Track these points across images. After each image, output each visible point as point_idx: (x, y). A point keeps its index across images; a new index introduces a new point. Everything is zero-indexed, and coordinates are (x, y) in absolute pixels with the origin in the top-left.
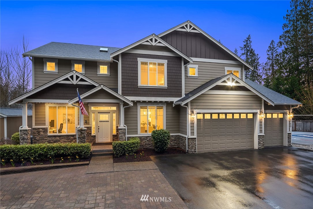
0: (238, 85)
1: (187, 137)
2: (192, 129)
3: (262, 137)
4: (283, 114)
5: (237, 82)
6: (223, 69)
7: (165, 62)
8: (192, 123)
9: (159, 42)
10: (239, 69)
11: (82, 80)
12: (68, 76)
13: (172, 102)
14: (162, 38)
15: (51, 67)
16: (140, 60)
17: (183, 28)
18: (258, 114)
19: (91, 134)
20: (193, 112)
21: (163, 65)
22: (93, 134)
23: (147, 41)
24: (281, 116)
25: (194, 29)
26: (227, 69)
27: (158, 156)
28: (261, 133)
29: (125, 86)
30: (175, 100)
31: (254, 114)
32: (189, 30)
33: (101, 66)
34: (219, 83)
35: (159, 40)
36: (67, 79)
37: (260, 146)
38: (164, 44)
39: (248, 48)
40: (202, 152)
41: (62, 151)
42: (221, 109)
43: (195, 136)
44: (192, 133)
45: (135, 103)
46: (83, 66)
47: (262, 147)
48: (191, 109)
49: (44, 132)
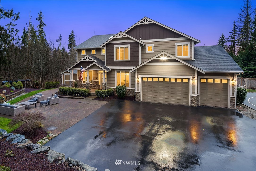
0: (169, 58)
2: (138, 87)
3: (194, 97)
4: (227, 80)
5: (169, 57)
6: (174, 45)
8: (138, 83)
9: (124, 35)
10: (189, 43)
14: (126, 33)
15: (84, 53)
16: (115, 46)
17: (142, 22)
18: (191, 79)
19: (98, 84)
20: (138, 76)
21: (128, 47)
22: (99, 85)
23: (118, 36)
24: (225, 81)
25: (149, 21)
26: (177, 44)
27: (118, 100)
28: (194, 94)
29: (108, 61)
31: (189, 79)
32: (145, 23)
33: (103, 50)
34: (155, 58)
35: (124, 34)
36: (85, 59)
37: (192, 104)
38: (127, 36)
40: (145, 102)
41: (77, 92)
42: (158, 75)
43: (140, 91)
44: (138, 89)
45: (113, 70)
46: (95, 51)
47: (195, 105)
48: (137, 74)
49: (81, 82)
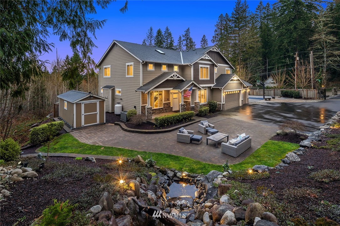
1: (222, 103)
6: (225, 69)
7: (209, 66)
8: (223, 97)
9: (208, 57)
11: (178, 77)
12: (172, 75)
13: (211, 87)
15: (151, 67)
16: (200, 66)
17: (213, 49)
18: (242, 91)
19: (170, 106)
28: (242, 99)
29: (195, 79)
30: (212, 85)
31: (240, 91)
32: (215, 50)
33: (175, 66)
37: (241, 105)
39: (188, 37)
43: (224, 103)
46: (166, 66)
48: (223, 90)
